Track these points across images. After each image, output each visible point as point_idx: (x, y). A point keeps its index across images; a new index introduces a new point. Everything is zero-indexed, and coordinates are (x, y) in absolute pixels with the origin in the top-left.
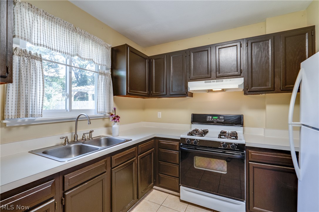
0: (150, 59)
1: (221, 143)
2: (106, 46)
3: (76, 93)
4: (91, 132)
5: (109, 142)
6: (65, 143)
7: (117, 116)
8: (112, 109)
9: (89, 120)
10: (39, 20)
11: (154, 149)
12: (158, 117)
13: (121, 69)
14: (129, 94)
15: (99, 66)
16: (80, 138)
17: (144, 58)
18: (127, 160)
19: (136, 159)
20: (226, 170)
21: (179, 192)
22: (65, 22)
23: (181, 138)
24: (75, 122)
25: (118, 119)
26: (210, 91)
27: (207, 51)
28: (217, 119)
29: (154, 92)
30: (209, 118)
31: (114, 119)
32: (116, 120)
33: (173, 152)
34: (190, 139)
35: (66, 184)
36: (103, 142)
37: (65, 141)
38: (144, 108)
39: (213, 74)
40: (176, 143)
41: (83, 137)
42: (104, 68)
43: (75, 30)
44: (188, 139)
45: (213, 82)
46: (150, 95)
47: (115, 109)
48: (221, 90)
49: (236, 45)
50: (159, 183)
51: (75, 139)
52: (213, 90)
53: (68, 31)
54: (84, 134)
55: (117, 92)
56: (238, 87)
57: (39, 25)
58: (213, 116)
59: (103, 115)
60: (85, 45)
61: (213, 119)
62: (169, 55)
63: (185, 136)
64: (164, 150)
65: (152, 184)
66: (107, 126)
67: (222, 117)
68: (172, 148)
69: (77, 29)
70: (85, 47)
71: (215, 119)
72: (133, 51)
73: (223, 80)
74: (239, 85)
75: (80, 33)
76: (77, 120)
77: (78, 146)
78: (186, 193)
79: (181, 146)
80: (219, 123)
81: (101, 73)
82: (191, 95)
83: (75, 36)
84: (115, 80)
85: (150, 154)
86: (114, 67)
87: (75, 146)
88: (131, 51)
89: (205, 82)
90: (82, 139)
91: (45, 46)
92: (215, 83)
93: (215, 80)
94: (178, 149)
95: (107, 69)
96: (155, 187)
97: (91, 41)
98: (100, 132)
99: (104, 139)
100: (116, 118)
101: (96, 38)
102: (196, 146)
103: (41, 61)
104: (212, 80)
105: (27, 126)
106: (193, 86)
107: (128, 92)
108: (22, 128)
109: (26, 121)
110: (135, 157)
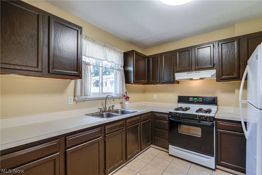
0: (148, 57)
1: (197, 115)
2: (121, 52)
3: (95, 81)
4: (113, 106)
5: (123, 113)
6: (100, 112)
7: (128, 97)
8: (125, 92)
9: (113, 98)
10: (89, 44)
11: (151, 119)
12: (154, 98)
13: (130, 66)
14: (135, 83)
15: (117, 65)
16: (107, 109)
17: (144, 57)
18: (134, 123)
19: (140, 124)
20: (201, 135)
21: (168, 149)
22: (100, 42)
23: (169, 112)
24: (105, 100)
25: (128, 99)
26: (191, 79)
27: (188, 51)
28: (197, 100)
29: (151, 81)
30: (191, 99)
31: (126, 99)
32: (127, 99)
33: (164, 122)
34: (176, 113)
35: (106, 131)
36: (119, 112)
37: (101, 111)
38: (144, 91)
39: (193, 67)
40: (166, 116)
41: (109, 109)
42: (120, 66)
43: (105, 46)
44: (174, 112)
45: (193, 73)
46: (148, 83)
47: (126, 92)
48: (199, 78)
49: (210, 46)
50: (155, 143)
51: (105, 110)
52: (193, 79)
53: (101, 47)
54: (109, 107)
55: (127, 81)
56: (210, 77)
57: (89, 46)
58: (194, 97)
59: (119, 96)
60: (110, 53)
61: (193, 100)
62: (161, 54)
63: (173, 111)
64: (158, 120)
65: (150, 142)
66: (121, 103)
67: (201, 98)
68: (164, 119)
69: (106, 45)
70: (110, 54)
71: (196, 99)
72: (138, 54)
73: (201, 71)
74: (211, 75)
75: (107, 47)
76: (106, 99)
77: (107, 114)
78: (173, 149)
79: (170, 117)
80: (198, 103)
81: (118, 70)
82: (178, 82)
83: (105, 49)
84: (126, 73)
85: (149, 122)
86: (126, 65)
87: (105, 114)
88: (136, 54)
89: (187, 73)
90: (109, 110)
91: (92, 57)
92: (195, 74)
93: (195, 72)
94: (167, 120)
95: (121, 67)
96: (152, 145)
97: (113, 51)
98: (118, 107)
99: (120, 111)
100: (127, 98)
101: (115, 48)
102: (180, 117)
103: (90, 66)
104: (192, 71)
105: (84, 101)
106: (179, 76)
107: (135, 81)
108: (82, 102)
109: (84, 98)
110: (139, 123)
